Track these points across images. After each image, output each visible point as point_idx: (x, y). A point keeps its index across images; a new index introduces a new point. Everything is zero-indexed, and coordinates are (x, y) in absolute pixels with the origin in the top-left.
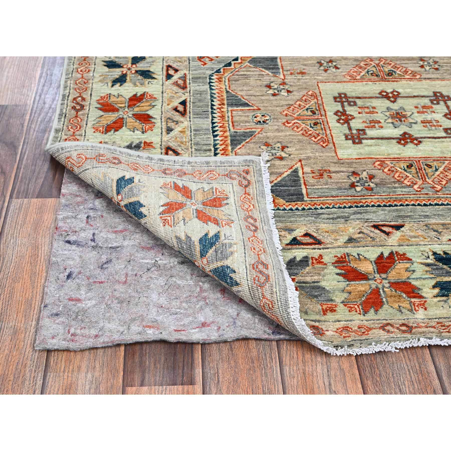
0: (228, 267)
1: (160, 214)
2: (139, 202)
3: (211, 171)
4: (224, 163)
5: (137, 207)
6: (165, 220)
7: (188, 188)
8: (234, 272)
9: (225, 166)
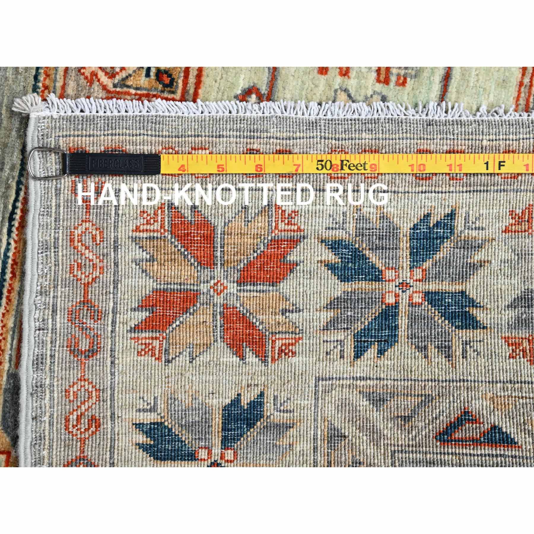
0: (415, 227)
1: (265, 361)
2: (226, 408)
3: (72, 241)
4: (49, 207)
5: (235, 411)
6: (281, 351)
7: (148, 297)
8: (428, 215)
9: (58, 206)
